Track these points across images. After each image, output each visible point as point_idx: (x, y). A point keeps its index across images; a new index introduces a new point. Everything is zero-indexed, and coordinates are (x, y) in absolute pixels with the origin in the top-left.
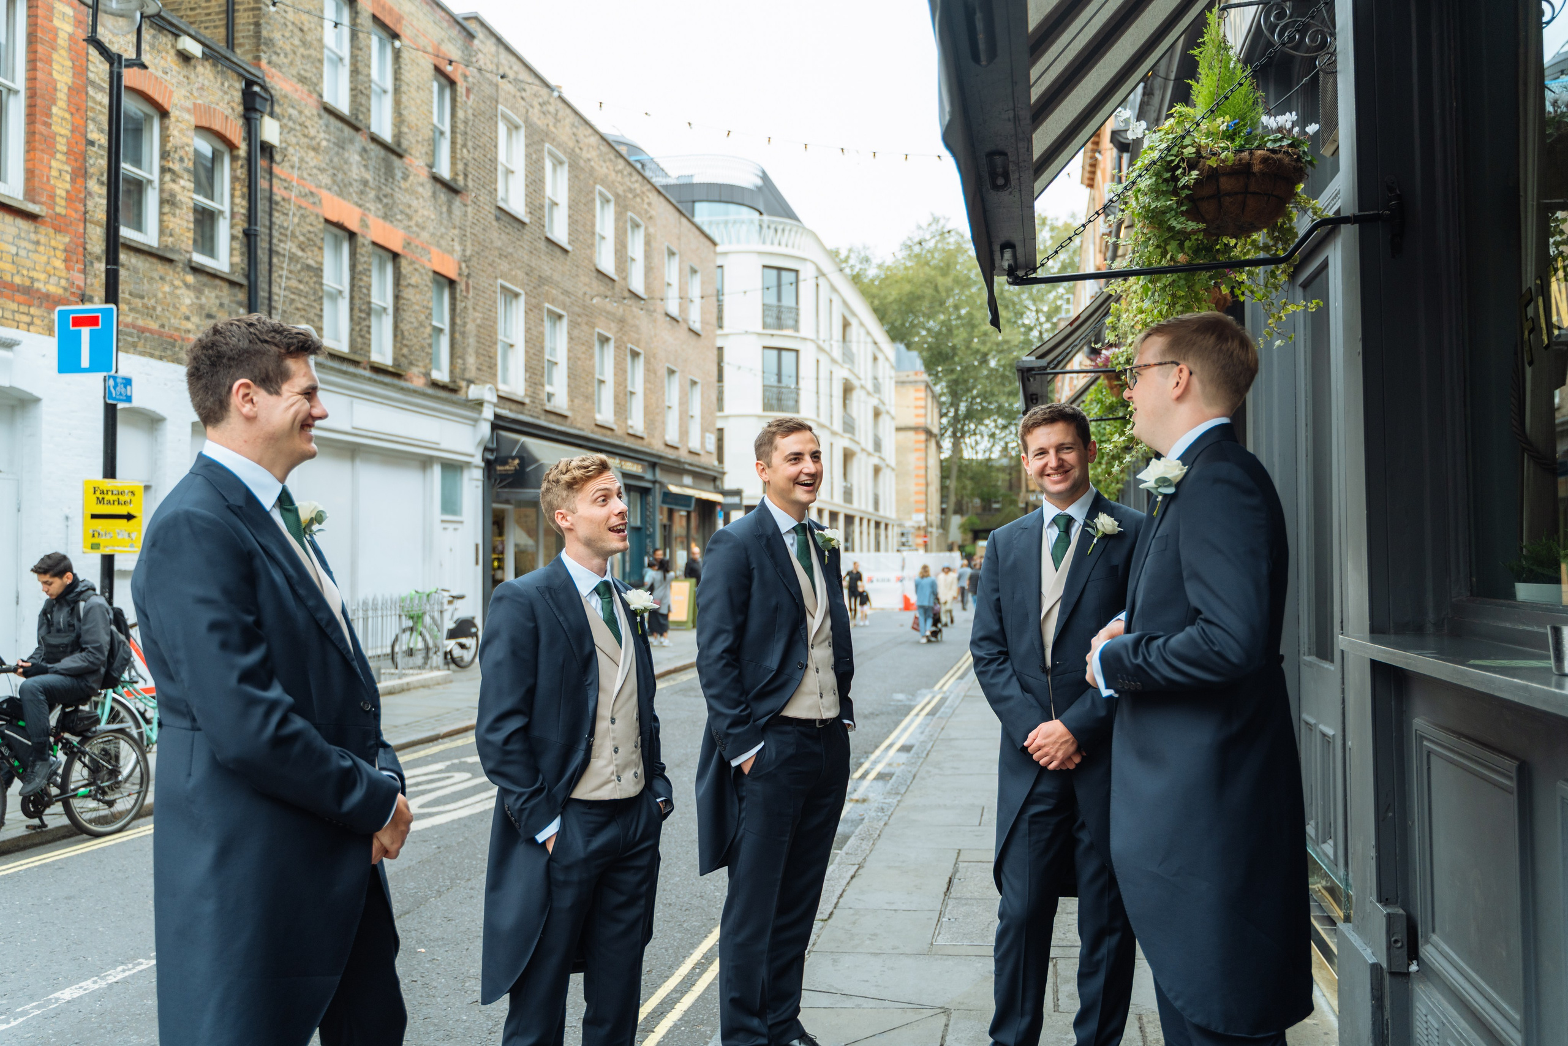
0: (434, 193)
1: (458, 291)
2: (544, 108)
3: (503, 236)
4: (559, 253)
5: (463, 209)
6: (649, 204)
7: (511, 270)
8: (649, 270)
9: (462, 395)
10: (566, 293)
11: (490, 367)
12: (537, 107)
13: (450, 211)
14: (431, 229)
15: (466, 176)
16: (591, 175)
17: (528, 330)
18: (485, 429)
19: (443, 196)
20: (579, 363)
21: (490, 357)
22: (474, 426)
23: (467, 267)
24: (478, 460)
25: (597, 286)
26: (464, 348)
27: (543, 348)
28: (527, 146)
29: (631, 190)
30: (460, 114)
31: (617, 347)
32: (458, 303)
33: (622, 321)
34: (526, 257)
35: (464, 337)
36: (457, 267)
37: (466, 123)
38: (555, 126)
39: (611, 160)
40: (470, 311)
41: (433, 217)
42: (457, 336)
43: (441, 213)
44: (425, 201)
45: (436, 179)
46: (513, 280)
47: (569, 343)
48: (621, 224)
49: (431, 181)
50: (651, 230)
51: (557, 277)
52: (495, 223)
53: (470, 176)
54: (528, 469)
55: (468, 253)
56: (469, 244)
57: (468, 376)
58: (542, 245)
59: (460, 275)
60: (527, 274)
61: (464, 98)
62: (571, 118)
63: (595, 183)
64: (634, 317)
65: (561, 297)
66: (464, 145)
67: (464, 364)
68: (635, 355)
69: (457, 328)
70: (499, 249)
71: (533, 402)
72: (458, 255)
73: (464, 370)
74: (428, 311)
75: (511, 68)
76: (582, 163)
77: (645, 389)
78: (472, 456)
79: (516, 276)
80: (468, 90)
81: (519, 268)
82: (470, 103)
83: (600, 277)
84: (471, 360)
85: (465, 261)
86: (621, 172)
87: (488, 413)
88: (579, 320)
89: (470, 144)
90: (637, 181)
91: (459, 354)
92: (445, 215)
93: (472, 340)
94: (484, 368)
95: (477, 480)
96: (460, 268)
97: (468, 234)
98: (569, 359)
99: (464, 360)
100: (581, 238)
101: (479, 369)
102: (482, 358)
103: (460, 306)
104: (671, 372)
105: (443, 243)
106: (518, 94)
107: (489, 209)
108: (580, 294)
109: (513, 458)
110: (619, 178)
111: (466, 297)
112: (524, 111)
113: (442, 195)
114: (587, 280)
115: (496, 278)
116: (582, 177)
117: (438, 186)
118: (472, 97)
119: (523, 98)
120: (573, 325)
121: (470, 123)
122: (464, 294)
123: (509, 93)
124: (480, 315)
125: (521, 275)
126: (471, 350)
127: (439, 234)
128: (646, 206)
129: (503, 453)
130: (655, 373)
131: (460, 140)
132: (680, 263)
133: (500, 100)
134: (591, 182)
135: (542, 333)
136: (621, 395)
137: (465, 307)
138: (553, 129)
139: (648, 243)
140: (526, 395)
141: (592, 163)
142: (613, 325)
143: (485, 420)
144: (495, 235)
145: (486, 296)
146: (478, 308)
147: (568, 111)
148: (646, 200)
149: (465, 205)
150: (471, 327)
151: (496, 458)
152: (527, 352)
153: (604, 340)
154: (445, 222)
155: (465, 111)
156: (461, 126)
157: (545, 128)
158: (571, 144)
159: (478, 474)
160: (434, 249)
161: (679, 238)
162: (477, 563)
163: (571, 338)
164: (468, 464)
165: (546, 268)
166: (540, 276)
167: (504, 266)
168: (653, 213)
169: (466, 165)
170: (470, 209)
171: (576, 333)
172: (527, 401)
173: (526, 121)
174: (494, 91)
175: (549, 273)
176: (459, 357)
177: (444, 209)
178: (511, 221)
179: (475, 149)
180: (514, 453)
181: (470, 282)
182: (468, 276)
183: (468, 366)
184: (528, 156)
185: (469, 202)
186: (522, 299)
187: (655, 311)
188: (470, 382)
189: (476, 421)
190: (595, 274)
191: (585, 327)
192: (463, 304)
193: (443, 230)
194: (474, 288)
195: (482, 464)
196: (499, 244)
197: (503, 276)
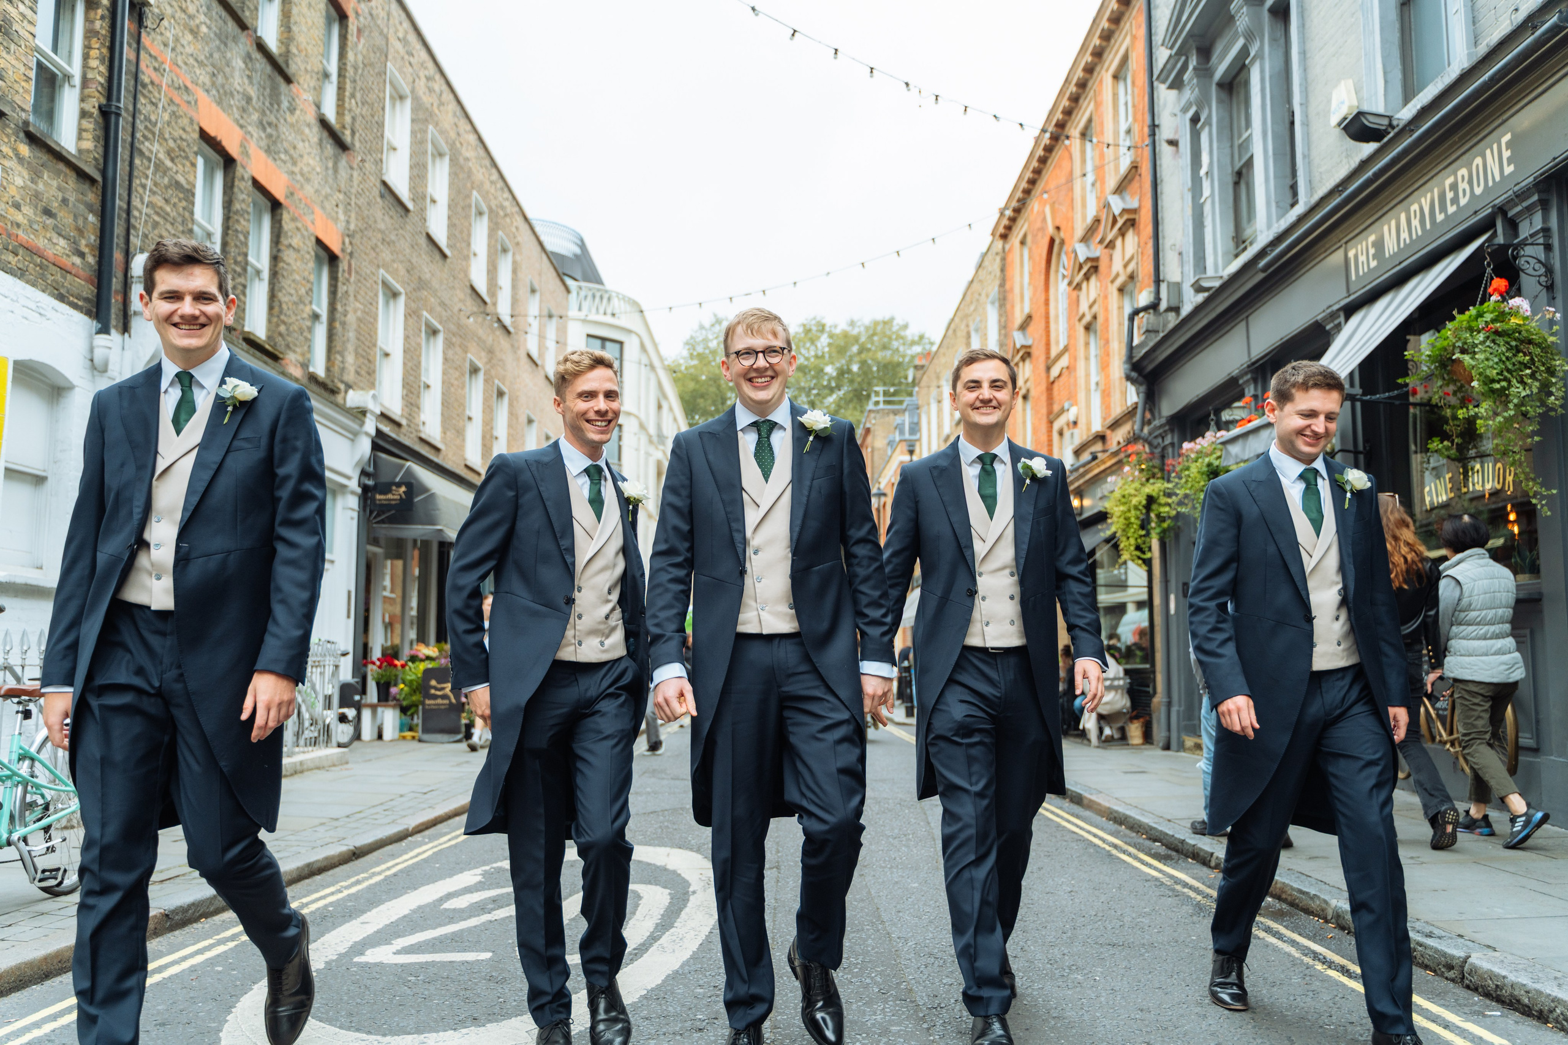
0: (321, 140)
1: (341, 269)
2: (430, 84)
3: (387, 218)
4: (438, 256)
5: (349, 171)
6: (517, 228)
7: (393, 261)
8: (515, 301)
9: (339, 399)
10: (443, 304)
11: (369, 374)
12: (423, 80)
13: (336, 170)
14: (316, 186)
15: (353, 133)
16: (469, 177)
17: (407, 338)
18: (365, 446)
19: (330, 148)
20: (452, 389)
21: (369, 361)
22: (352, 440)
23: (351, 243)
24: (354, 484)
25: (470, 305)
26: (344, 343)
27: (419, 363)
28: (413, 121)
29: (503, 208)
30: (351, 56)
31: (486, 381)
32: (340, 284)
33: (491, 352)
34: (408, 251)
35: (344, 328)
36: (340, 241)
37: (356, 68)
38: (438, 108)
39: (486, 167)
40: (352, 298)
41: (318, 169)
42: (337, 325)
43: (327, 168)
44: (311, 146)
45: (324, 123)
46: (394, 273)
47: (444, 364)
48: (493, 242)
49: (318, 124)
50: (518, 258)
51: (435, 284)
52: (379, 200)
53: (357, 135)
54: (416, 500)
55: (352, 227)
56: (353, 215)
57: (346, 378)
58: (423, 241)
59: (343, 250)
60: (408, 271)
61: (355, 39)
62: (453, 106)
63: (473, 188)
64: (501, 350)
65: (439, 309)
66: (353, 96)
67: (343, 362)
68: (501, 394)
69: (338, 316)
70: (382, 232)
71: (409, 426)
72: (341, 225)
73: (343, 369)
74: (309, 286)
75: (401, 23)
76: (461, 161)
77: (509, 434)
78: (349, 478)
79: (397, 270)
80: (359, 31)
81: (402, 262)
82: (360, 46)
83: (474, 296)
84: (350, 359)
85: (348, 236)
86: (492, 182)
87: (370, 426)
88: (454, 340)
89: (358, 95)
90: (507, 199)
91: (338, 348)
92: (330, 172)
93: (352, 335)
94: (363, 373)
95: (353, 510)
96: (344, 243)
97: (353, 203)
98: (443, 382)
99: (343, 357)
100: (458, 245)
101: (358, 373)
102: (361, 360)
103: (342, 288)
104: (530, 421)
105: (327, 205)
106: (406, 57)
107: (374, 181)
108: (456, 310)
109: (399, 485)
110: (493, 191)
111: (348, 280)
112: (411, 80)
113: (329, 146)
114: (461, 295)
115: (378, 266)
116: (461, 176)
117: (325, 134)
118: (362, 41)
119: (410, 64)
120: (448, 344)
121: (360, 71)
122: (346, 275)
123: (398, 52)
124: (361, 307)
125: (402, 272)
126: (350, 347)
127: (323, 193)
128: (514, 230)
129: (384, 479)
130: (517, 419)
131: (348, 86)
132: (541, 301)
133: (390, 57)
134: (469, 185)
135: (419, 345)
136: (488, 437)
137: (346, 292)
138: (437, 111)
139: (515, 271)
140: (402, 416)
141: (470, 164)
142: (483, 354)
143: (367, 434)
144: (379, 214)
145: (368, 285)
146: (359, 297)
147: (451, 96)
148: (515, 224)
149: (352, 168)
150: (351, 318)
151: (376, 485)
152: (405, 364)
153: (474, 370)
154: (330, 181)
155: (356, 55)
156: (350, 72)
157: (429, 106)
158: (453, 135)
159: (353, 502)
160: (318, 210)
161: (540, 275)
162: (349, 617)
163: (446, 360)
164: (344, 487)
165: (426, 270)
166: (420, 278)
167: (386, 255)
168: (519, 239)
169: (354, 119)
170: (355, 174)
171: (450, 353)
172: (404, 422)
173: (413, 91)
174: (384, 43)
175: (428, 276)
176: (338, 352)
177: (330, 165)
178: (395, 203)
179: (363, 104)
180: (397, 480)
181: (353, 263)
182: (351, 254)
183: (347, 365)
184: (413, 133)
185: (355, 166)
186: (402, 299)
187: (518, 348)
188: (349, 387)
189: (356, 434)
190: (469, 291)
191: (458, 349)
192: (345, 288)
193: (328, 190)
194: (357, 272)
195: (359, 490)
196: (382, 226)
197: (386, 266)
